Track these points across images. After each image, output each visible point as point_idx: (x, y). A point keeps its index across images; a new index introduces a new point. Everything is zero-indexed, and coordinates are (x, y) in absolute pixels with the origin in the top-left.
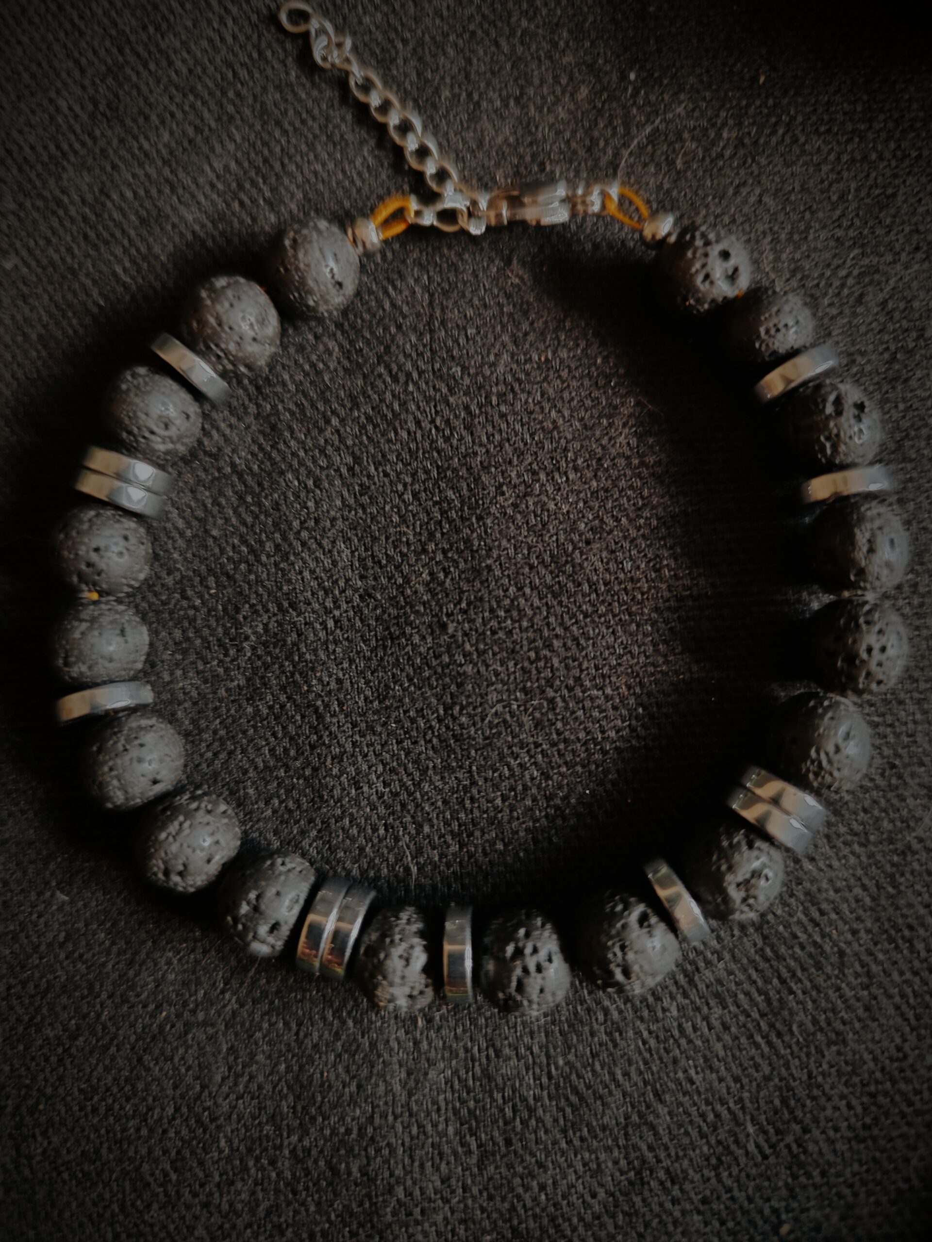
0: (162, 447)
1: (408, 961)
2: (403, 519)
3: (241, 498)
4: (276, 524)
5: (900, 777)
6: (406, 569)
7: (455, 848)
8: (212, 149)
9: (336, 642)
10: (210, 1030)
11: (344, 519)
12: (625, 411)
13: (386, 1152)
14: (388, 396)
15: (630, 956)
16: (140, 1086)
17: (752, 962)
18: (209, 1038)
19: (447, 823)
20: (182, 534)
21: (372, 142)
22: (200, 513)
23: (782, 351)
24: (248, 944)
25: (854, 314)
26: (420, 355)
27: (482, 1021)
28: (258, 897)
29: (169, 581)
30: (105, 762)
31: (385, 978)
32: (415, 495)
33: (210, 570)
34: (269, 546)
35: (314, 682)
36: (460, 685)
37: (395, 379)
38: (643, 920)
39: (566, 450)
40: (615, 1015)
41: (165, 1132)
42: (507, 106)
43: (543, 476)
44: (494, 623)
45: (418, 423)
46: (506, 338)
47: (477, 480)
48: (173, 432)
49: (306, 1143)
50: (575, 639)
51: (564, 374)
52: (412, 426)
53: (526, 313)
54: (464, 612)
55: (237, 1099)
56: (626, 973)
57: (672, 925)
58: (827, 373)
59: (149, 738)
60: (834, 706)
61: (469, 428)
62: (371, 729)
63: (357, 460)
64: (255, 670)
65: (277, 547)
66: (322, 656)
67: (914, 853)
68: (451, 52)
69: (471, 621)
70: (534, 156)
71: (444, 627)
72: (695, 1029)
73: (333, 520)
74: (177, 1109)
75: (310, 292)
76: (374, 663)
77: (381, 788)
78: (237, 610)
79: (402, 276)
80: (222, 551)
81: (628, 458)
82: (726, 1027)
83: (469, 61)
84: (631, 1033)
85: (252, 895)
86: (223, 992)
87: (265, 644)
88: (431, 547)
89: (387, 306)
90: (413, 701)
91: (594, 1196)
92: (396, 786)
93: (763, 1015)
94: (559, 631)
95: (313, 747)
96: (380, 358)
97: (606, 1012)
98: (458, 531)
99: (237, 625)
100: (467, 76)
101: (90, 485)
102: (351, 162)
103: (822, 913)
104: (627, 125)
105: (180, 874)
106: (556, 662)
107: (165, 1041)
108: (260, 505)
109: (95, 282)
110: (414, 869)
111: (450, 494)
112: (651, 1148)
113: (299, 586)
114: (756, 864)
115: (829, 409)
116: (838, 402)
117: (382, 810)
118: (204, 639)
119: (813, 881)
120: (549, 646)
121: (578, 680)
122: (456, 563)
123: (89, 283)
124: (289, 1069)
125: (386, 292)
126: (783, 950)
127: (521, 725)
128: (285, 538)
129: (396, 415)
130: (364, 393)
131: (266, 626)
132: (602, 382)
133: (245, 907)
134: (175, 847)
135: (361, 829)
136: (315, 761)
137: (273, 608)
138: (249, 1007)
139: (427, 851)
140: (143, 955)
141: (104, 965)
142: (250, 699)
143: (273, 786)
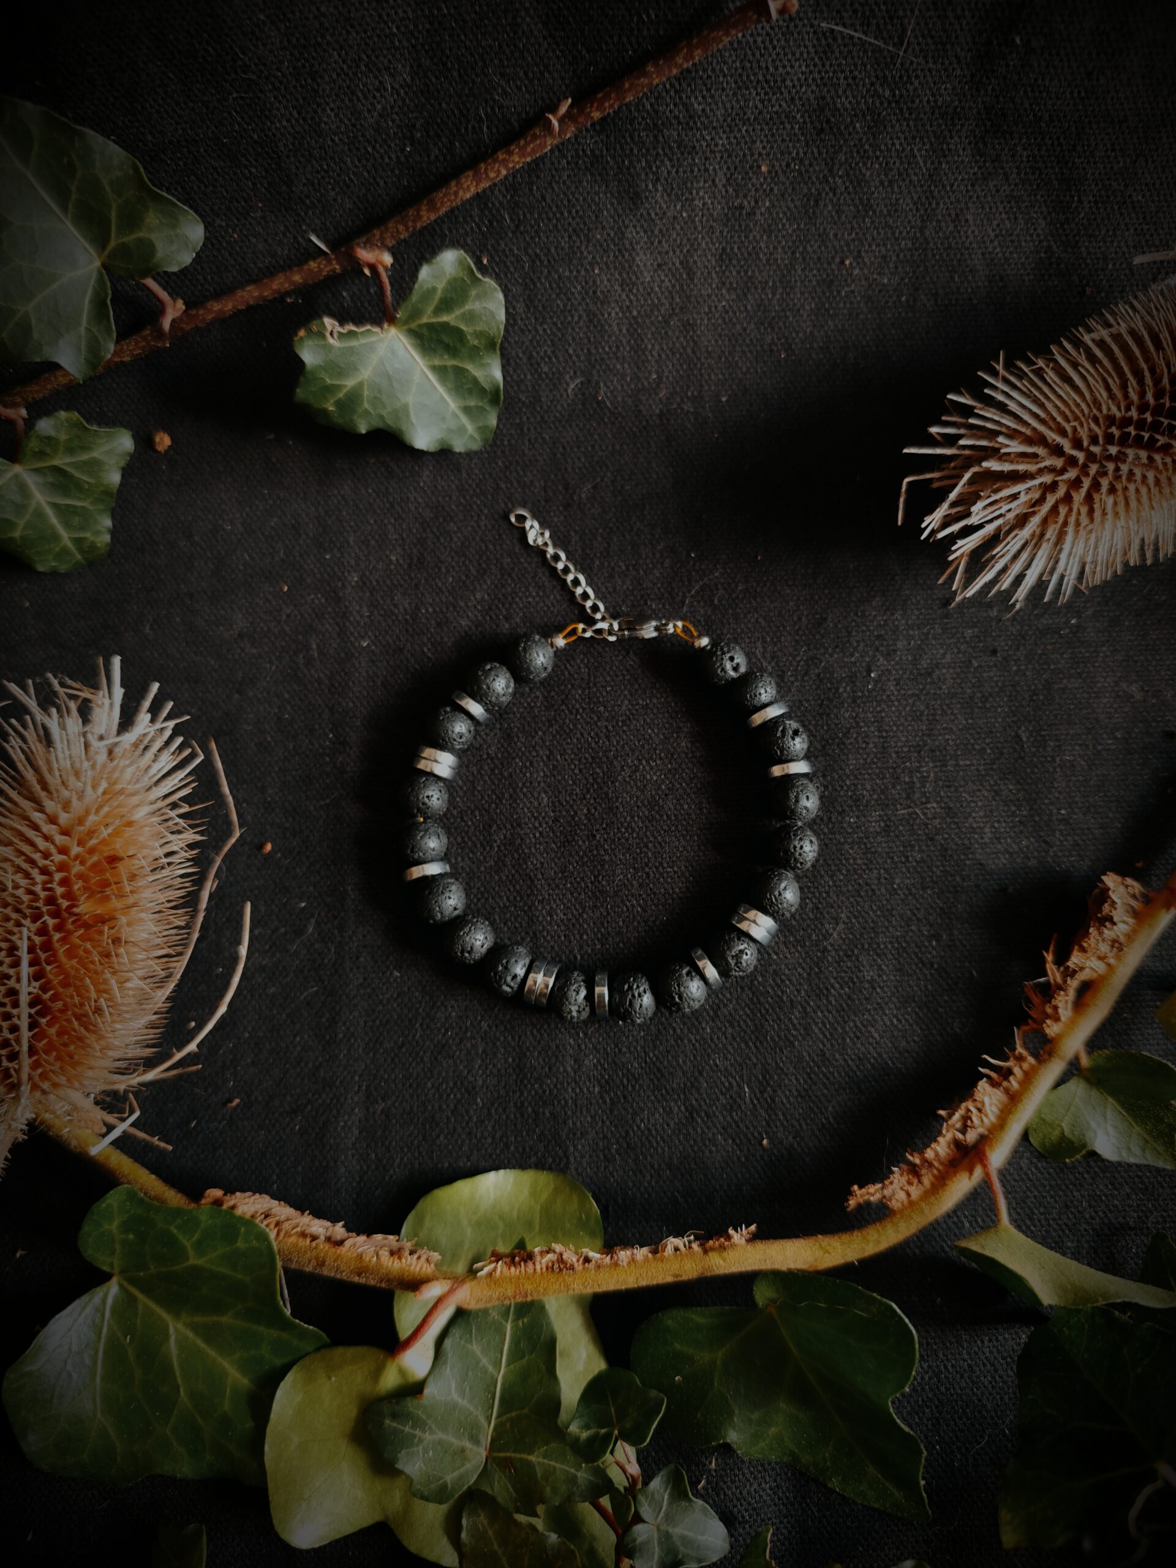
0: (458, 747)
1: (578, 993)
2: (574, 783)
3: (492, 770)
4: (510, 784)
5: (821, 913)
6: (575, 807)
7: (599, 946)
8: (475, 588)
9: (540, 844)
10: (474, 1042)
11: (545, 782)
12: (686, 730)
13: (563, 1102)
14: (567, 721)
15: (682, 989)
17: (747, 1005)
18: (473, 1046)
19: (595, 934)
20: (461, 788)
21: (559, 588)
22: (471, 778)
23: (759, 705)
24: (501, 986)
25: (803, 680)
26: (583, 700)
27: (612, 1034)
28: (507, 962)
29: (455, 812)
31: (568, 1001)
32: (580, 770)
33: (476, 807)
34: (506, 795)
35: (529, 864)
36: (602, 866)
37: (571, 713)
38: (688, 973)
39: (655, 749)
40: (679, 1031)
41: (448, 1096)
42: (628, 570)
43: (644, 762)
44: (619, 835)
45: (582, 734)
46: (626, 692)
47: (611, 763)
48: (463, 740)
49: (522, 1099)
50: (660, 843)
51: (655, 711)
52: (579, 736)
53: (636, 680)
54: (604, 829)
55: (487, 1077)
56: (680, 998)
57: (703, 978)
58: (782, 716)
59: (454, 888)
60: (780, 875)
61: (608, 737)
62: (557, 886)
63: (551, 752)
64: (499, 858)
65: (511, 796)
66: (533, 850)
67: (829, 951)
68: (599, 538)
69: (608, 834)
70: (642, 596)
71: (594, 836)
72: (718, 1038)
73: (539, 783)
74: (455, 1084)
75: (532, 673)
76: (559, 855)
77: (562, 917)
78: (490, 827)
79: (574, 659)
80: (483, 797)
81: (686, 754)
82: (734, 1039)
83: (609, 545)
84: (686, 1041)
85: (504, 961)
86: (480, 1021)
87: (505, 845)
88: (588, 796)
89: (566, 673)
90: (579, 873)
91: (668, 1125)
92: (570, 916)
93: (753, 1032)
94: (652, 839)
95: (528, 896)
96: (563, 701)
97: (674, 1030)
98: (601, 789)
99: (490, 835)
100: (608, 552)
101: (422, 765)
102: (548, 597)
103: (782, 981)
104: (689, 581)
105: (469, 952)
106: (650, 854)
107: (449, 1048)
108: (502, 774)
109: (412, 655)
110: (579, 957)
111: (598, 770)
112: (697, 1100)
113: (522, 816)
114: (742, 947)
115: (779, 734)
116: (783, 731)
117: (563, 928)
118: (473, 842)
119: (777, 964)
120: (647, 846)
121: (661, 863)
122: (600, 805)
123: (409, 656)
124: (514, 1061)
125: (566, 668)
126: (762, 999)
127: (632, 886)
128: (515, 792)
129: (571, 730)
130: (555, 719)
131: (505, 836)
132: (674, 715)
133: (500, 968)
134: (467, 939)
135: (552, 937)
136: (530, 903)
137: (509, 826)
138: (494, 1028)
139: (585, 948)
140: (439, 1004)
141: (418, 1009)
142: (497, 872)
143: (508, 915)
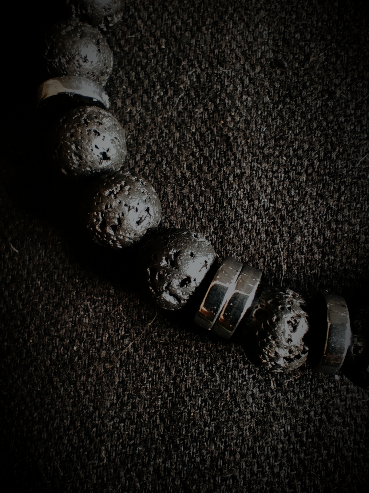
1: (295, 329)
7: (318, 256)
9: (248, 94)
10: (108, 366)
16: (48, 400)
18: (106, 371)
19: (315, 237)
24: (160, 293)
28: (176, 255)
30: (69, 130)
31: (274, 338)
35: (229, 119)
41: (61, 438)
49: (168, 464)
55: (120, 422)
62: (266, 158)
64: (185, 108)
66: (237, 102)
74: (73, 422)
77: (267, 204)
78: (179, 62)
85: (172, 252)
86: (123, 338)
87: (196, 90)
92: (279, 204)
95: (221, 166)
99: (177, 73)
105: (114, 228)
107: (72, 369)
110: (285, 267)
113: (227, 52)
117: (265, 220)
124: (164, 404)
133: (164, 263)
134: (115, 203)
135: (247, 230)
136: (221, 178)
137: (205, 65)
138: (141, 352)
139: (297, 255)
140: (67, 302)
141: (36, 304)
142: (178, 128)
143: (186, 190)
